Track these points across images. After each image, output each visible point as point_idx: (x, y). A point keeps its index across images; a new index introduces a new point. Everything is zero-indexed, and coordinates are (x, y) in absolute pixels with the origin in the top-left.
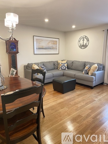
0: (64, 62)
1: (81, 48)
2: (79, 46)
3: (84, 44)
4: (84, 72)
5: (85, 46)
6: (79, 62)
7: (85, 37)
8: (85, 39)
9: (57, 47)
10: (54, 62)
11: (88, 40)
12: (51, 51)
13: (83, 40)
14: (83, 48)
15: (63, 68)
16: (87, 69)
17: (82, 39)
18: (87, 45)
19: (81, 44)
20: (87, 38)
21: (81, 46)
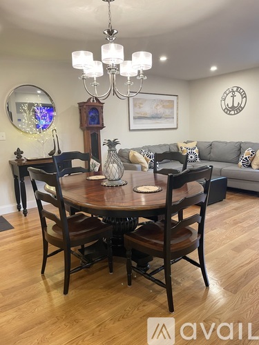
0: (190, 145)
1: (229, 114)
2: (224, 111)
3: (236, 105)
4: (240, 163)
5: (237, 109)
6: (226, 143)
7: (237, 89)
8: (237, 94)
9: (173, 113)
10: (169, 145)
11: (244, 96)
12: (161, 123)
13: (233, 96)
14: (232, 112)
15: (191, 157)
16: (247, 156)
17: (231, 94)
18: (242, 106)
19: (228, 105)
20: (241, 91)
21: (228, 110)
